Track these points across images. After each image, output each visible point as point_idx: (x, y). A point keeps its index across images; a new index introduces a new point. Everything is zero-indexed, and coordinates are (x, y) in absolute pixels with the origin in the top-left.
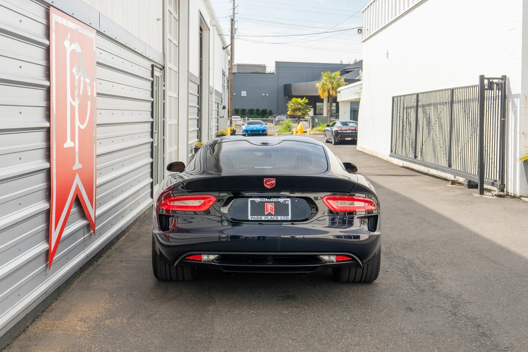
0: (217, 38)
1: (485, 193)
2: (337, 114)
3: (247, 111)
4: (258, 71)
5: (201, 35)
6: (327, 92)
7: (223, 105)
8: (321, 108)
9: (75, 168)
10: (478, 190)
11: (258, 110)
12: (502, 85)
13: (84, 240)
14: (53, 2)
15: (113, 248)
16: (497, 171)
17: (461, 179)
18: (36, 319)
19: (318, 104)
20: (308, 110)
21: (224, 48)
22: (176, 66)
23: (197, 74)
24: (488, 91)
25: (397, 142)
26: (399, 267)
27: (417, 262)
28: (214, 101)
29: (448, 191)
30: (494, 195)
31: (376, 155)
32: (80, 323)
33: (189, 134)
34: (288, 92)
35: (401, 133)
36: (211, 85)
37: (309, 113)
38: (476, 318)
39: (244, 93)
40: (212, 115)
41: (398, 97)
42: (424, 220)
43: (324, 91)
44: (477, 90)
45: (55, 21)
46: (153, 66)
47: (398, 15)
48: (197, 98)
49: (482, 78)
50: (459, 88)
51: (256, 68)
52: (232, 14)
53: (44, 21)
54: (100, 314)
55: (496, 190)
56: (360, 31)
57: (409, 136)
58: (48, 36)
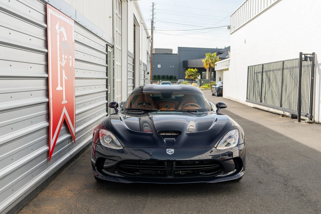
0: (144, 31)
1: (302, 121)
2: (214, 78)
3: (161, 77)
4: (167, 53)
5: (134, 29)
6: (208, 65)
7: (147, 71)
8: (205, 75)
9: (63, 103)
10: (297, 120)
11: (167, 76)
12: (312, 58)
13: (69, 146)
14: (48, 1)
15: (86, 152)
16: (308, 108)
17: (287, 114)
18: (43, 190)
19: (203, 73)
20: (197, 76)
21: (148, 38)
22: (120, 47)
23: (132, 52)
24: (304, 61)
25: (251, 93)
26: (253, 161)
27: (264, 158)
28: (142, 69)
29: (280, 121)
30: (306, 122)
31: (238, 101)
32: (69, 192)
33: (128, 88)
34: (185, 65)
35: (253, 88)
36: (140, 59)
37: (198, 77)
38: (298, 187)
39: (159, 66)
40: (141, 77)
41: (251, 66)
42: (267, 136)
43: (207, 64)
44: (298, 61)
45: (50, 13)
46: (107, 45)
47: (252, 18)
48: (132, 66)
49: (301, 54)
50: (287, 60)
51: (166, 50)
52: (152, 19)
53: (43, 13)
54: (80, 187)
55: (307, 119)
56: (229, 27)
57: (258, 89)
58: (46, 22)
